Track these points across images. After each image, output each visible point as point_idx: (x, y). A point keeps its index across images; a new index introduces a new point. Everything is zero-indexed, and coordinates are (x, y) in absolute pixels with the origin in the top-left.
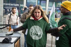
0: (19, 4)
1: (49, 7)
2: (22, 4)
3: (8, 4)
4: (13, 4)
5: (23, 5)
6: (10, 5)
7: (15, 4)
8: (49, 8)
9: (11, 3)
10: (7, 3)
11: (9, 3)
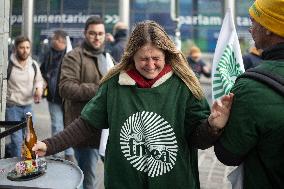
0: (100, 14)
1: (239, 19)
2: (112, 15)
3: (57, 17)
4: (76, 17)
5: (115, 16)
6: (64, 21)
7: (83, 14)
8: (239, 24)
9: (68, 14)
10: (51, 14)
11: (59, 14)
